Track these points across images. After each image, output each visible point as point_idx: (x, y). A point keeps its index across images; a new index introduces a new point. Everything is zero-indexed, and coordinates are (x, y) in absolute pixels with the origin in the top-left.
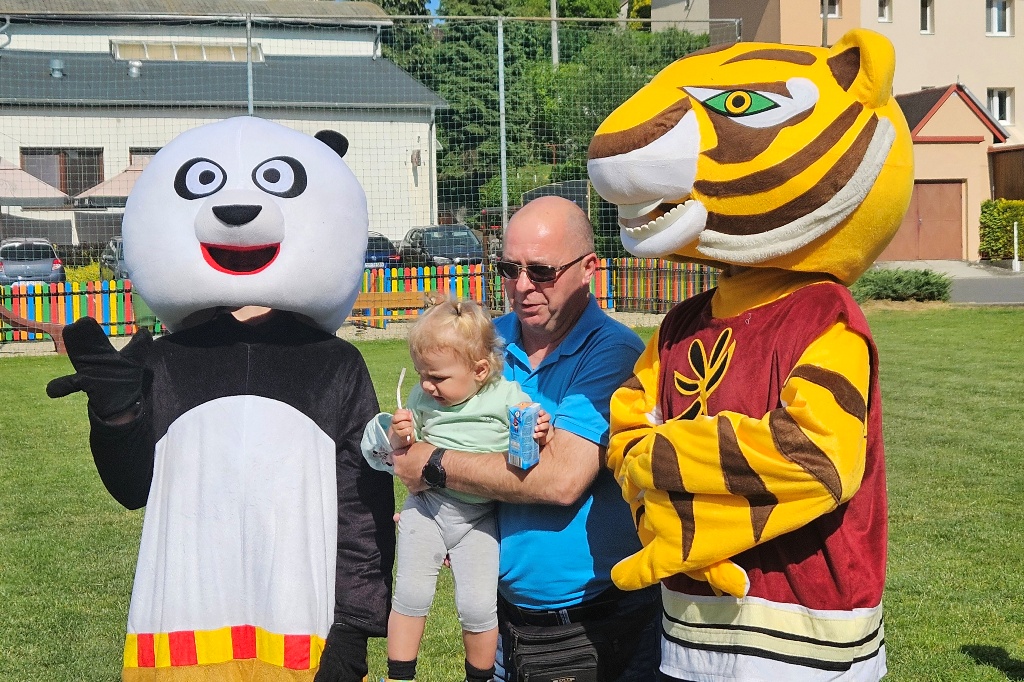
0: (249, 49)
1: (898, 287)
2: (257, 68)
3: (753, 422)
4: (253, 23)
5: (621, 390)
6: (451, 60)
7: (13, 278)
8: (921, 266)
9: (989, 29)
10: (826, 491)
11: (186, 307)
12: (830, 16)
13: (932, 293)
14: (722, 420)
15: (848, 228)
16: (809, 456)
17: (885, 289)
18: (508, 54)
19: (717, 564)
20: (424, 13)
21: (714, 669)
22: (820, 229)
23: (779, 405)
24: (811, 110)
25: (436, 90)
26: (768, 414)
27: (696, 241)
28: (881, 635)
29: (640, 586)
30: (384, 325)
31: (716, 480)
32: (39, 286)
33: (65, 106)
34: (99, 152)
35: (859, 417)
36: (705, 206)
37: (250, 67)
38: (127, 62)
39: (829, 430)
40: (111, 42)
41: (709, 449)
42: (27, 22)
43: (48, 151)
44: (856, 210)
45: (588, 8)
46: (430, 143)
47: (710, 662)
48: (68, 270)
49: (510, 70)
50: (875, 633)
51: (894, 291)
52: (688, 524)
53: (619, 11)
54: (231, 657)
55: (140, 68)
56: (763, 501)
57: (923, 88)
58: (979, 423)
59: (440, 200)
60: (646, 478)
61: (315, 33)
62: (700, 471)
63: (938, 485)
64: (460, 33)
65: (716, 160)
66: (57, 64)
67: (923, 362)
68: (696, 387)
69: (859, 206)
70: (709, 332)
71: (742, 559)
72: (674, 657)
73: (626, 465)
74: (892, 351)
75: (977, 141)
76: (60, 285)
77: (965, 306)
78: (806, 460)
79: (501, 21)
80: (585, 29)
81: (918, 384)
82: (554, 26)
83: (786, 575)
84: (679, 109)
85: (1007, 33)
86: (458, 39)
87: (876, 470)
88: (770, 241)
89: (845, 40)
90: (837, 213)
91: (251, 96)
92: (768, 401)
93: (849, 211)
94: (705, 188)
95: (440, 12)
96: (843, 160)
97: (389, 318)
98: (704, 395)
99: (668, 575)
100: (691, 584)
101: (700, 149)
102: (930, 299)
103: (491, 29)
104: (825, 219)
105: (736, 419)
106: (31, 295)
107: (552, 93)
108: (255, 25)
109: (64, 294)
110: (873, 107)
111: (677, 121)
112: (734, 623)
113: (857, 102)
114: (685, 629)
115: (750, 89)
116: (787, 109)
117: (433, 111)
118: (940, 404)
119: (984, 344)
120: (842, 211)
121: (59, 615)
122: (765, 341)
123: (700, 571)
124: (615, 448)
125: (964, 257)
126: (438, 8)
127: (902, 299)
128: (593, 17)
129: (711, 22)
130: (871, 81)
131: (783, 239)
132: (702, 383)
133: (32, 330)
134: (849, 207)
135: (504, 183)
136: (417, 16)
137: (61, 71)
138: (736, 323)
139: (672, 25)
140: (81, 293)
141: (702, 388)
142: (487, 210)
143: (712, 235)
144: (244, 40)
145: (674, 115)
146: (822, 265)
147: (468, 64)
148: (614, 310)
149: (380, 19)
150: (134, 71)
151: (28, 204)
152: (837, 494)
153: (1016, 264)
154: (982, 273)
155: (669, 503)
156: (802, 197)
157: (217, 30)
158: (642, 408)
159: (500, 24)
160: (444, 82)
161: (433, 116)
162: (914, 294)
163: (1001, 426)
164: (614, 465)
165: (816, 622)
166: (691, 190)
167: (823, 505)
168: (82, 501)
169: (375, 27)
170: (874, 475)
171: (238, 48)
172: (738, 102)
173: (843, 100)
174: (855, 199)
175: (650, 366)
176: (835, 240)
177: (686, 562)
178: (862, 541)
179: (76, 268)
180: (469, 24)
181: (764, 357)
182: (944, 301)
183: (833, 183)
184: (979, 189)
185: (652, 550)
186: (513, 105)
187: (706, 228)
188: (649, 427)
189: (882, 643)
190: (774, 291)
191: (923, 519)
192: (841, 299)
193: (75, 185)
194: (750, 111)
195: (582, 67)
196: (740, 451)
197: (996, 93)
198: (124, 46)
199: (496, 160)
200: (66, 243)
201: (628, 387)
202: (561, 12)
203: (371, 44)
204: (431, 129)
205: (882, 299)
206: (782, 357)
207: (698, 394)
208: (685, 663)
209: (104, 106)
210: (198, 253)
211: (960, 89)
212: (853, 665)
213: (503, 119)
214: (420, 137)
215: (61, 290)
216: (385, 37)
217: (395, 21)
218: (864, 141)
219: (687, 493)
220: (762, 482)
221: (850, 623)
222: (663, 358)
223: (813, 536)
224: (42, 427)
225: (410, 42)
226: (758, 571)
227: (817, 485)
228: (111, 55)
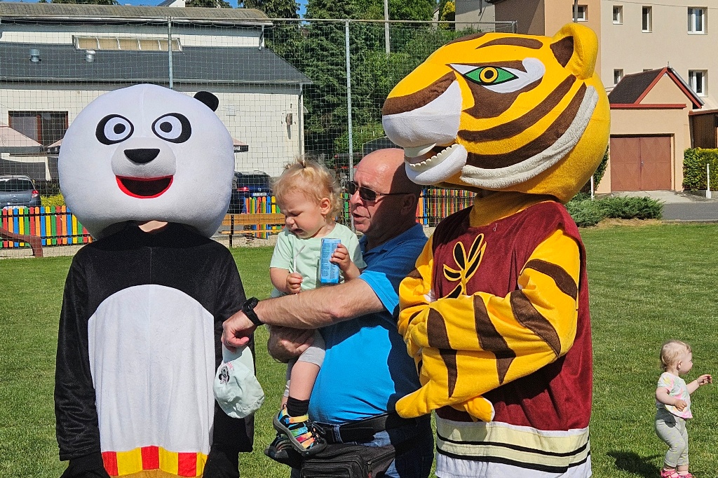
0: (170, 42)
1: (626, 209)
2: (176, 56)
3: (499, 299)
4: (172, 23)
5: (407, 279)
6: (313, 50)
7: (5, 203)
8: (642, 194)
9: (690, 29)
10: (549, 348)
11: (106, 221)
12: (579, 20)
13: (650, 213)
14: (476, 298)
15: (566, 164)
16: (537, 323)
17: (617, 211)
18: (354, 46)
19: (472, 399)
20: (295, 16)
21: (473, 473)
22: (547, 164)
23: (517, 288)
24: (540, 80)
25: (303, 71)
26: (509, 294)
27: (459, 173)
28: (588, 449)
29: (417, 415)
30: (267, 237)
31: (473, 340)
32: (21, 209)
33: (39, 82)
34: (65, 114)
35: (572, 296)
36: (466, 148)
37: (170, 54)
38: (85, 51)
39: (552, 306)
40: (73, 36)
41: (468, 319)
42: (12, 22)
43: (29, 114)
44: (572, 151)
45: (411, 14)
46: (299, 108)
47: (470, 468)
48: (42, 198)
49: (355, 57)
50: (584, 447)
51: (624, 212)
52: (453, 371)
53: (432, 16)
54: (141, 469)
55: (93, 55)
56: (504, 354)
57: (644, 70)
58: (680, 304)
59: (306, 148)
60: (423, 339)
61: (216, 31)
62: (461, 334)
63: (649, 346)
64: (320, 30)
65: (473, 116)
66: (35, 52)
67: (642, 261)
68: (459, 275)
69: (574, 148)
70: (467, 237)
71: (490, 395)
72: (445, 465)
73: (410, 330)
74: (620, 254)
75: (681, 107)
76: (37, 209)
77: (672, 223)
78: (535, 326)
79: (347, 22)
80: (408, 28)
81: (638, 276)
82: (387, 25)
83: (522, 406)
84: (448, 79)
85: (703, 32)
86: (317, 35)
87: (584, 332)
88: (512, 173)
89: (563, 31)
90: (559, 153)
91: (171, 75)
92: (508, 284)
93: (567, 151)
94: (466, 135)
95: (306, 16)
96: (562, 115)
97: (270, 231)
98: (464, 281)
99: (438, 407)
100: (455, 413)
101: (462, 108)
102: (648, 218)
103: (341, 27)
104: (550, 157)
105: (486, 297)
106: (16, 215)
107: (385, 73)
108: (175, 25)
109: (40, 215)
110: (582, 79)
111: (446, 88)
112: (486, 440)
113: (572, 75)
114: (452, 446)
115: (497, 66)
116: (523, 79)
117: (301, 86)
118: (653, 291)
119: (685, 248)
120: (562, 152)
121: (30, 441)
122: (506, 244)
123: (461, 404)
124: (403, 319)
125: (673, 189)
126: (305, 13)
127: (629, 218)
128: (414, 19)
129: (496, 24)
130: (581, 60)
131: (521, 171)
132: (463, 273)
133: (16, 240)
134: (567, 148)
135: (350, 136)
136: (290, 19)
137: (37, 57)
138: (486, 231)
139: (470, 26)
140: (52, 214)
141: (462, 276)
142: (337, 155)
143: (470, 169)
144: (167, 36)
145: (444, 84)
146: (547, 189)
147: (325, 53)
148: (428, 226)
149: (264, 21)
150: (90, 57)
151: (14, 151)
152: (557, 351)
153: (709, 193)
154: (686, 200)
155: (440, 357)
156: (534, 141)
157: (147, 28)
158: (422, 292)
159: (347, 25)
160: (308, 65)
161: (301, 89)
162: (637, 214)
163: (696, 306)
164: (402, 331)
165: (543, 439)
166: (456, 136)
167: (547, 358)
168: (49, 360)
169: (260, 26)
170: (583, 336)
171: (163, 42)
172: (489, 75)
173: (562, 74)
174: (571, 143)
175: (427, 263)
176: (557, 172)
177: (451, 398)
178: (575, 382)
179: (48, 196)
180: (327, 25)
181: (506, 254)
182: (658, 219)
183: (556, 131)
184: (683, 142)
185: (427, 389)
186: (358, 82)
187: (466, 164)
188: (426, 304)
189: (589, 453)
190: (514, 207)
191: (638, 370)
192: (559, 212)
193: (46, 138)
194: (497, 81)
195: (407, 55)
196: (490, 320)
197: (695, 74)
198: (81, 39)
199: (345, 120)
200: (40, 179)
201: (411, 276)
202: (392, 16)
203: (257, 39)
204: (300, 98)
205: (615, 217)
206: (518, 254)
207: (460, 280)
208: (453, 469)
209: (67, 82)
210: (114, 183)
211: (669, 70)
212: (569, 469)
213: (349, 91)
214: (292, 103)
215: (37, 212)
216: (267, 33)
217: (275, 22)
218: (576, 102)
219: (452, 350)
220: (505, 342)
221: (567, 439)
222: (435, 255)
223: (540, 380)
224: (22, 308)
225: (286, 36)
226: (503, 404)
227: (544, 344)
228: (73, 45)
